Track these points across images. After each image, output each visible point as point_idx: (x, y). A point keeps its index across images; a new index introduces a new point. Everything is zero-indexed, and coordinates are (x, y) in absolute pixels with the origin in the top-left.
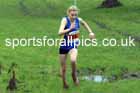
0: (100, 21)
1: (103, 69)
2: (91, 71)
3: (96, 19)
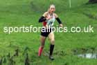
0: (89, 13)
1: (93, 49)
2: (85, 51)
3: (85, 12)
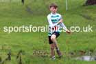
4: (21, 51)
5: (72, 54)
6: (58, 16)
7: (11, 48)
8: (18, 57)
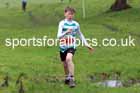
4: (22, 75)
5: (92, 77)
6: (74, 25)
7: (9, 69)
8: (18, 82)
